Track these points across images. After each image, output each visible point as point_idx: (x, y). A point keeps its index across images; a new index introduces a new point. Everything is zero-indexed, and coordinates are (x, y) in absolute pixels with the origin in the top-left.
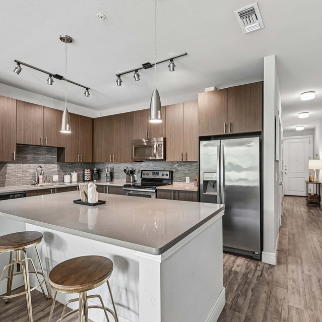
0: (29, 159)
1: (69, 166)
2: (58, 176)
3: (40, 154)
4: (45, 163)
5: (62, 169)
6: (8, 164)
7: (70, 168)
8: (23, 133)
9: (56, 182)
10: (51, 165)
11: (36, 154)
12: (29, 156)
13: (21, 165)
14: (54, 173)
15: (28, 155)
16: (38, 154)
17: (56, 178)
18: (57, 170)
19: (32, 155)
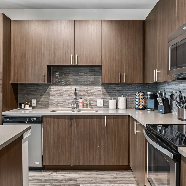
0: (71, 80)
1: (118, 88)
2: (102, 100)
3: (82, 75)
4: (87, 85)
5: (108, 92)
6: (52, 86)
7: (118, 91)
8: (53, 53)
9: (100, 107)
10: (94, 87)
11: (78, 75)
12: (71, 78)
13: (63, 87)
14: (98, 97)
15: (69, 77)
16: (80, 75)
17: (100, 102)
18: (101, 93)
19: (73, 77)
